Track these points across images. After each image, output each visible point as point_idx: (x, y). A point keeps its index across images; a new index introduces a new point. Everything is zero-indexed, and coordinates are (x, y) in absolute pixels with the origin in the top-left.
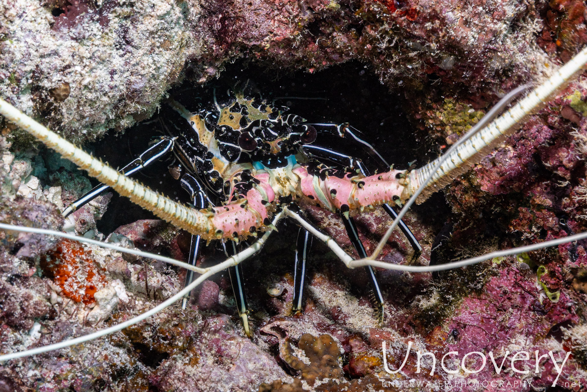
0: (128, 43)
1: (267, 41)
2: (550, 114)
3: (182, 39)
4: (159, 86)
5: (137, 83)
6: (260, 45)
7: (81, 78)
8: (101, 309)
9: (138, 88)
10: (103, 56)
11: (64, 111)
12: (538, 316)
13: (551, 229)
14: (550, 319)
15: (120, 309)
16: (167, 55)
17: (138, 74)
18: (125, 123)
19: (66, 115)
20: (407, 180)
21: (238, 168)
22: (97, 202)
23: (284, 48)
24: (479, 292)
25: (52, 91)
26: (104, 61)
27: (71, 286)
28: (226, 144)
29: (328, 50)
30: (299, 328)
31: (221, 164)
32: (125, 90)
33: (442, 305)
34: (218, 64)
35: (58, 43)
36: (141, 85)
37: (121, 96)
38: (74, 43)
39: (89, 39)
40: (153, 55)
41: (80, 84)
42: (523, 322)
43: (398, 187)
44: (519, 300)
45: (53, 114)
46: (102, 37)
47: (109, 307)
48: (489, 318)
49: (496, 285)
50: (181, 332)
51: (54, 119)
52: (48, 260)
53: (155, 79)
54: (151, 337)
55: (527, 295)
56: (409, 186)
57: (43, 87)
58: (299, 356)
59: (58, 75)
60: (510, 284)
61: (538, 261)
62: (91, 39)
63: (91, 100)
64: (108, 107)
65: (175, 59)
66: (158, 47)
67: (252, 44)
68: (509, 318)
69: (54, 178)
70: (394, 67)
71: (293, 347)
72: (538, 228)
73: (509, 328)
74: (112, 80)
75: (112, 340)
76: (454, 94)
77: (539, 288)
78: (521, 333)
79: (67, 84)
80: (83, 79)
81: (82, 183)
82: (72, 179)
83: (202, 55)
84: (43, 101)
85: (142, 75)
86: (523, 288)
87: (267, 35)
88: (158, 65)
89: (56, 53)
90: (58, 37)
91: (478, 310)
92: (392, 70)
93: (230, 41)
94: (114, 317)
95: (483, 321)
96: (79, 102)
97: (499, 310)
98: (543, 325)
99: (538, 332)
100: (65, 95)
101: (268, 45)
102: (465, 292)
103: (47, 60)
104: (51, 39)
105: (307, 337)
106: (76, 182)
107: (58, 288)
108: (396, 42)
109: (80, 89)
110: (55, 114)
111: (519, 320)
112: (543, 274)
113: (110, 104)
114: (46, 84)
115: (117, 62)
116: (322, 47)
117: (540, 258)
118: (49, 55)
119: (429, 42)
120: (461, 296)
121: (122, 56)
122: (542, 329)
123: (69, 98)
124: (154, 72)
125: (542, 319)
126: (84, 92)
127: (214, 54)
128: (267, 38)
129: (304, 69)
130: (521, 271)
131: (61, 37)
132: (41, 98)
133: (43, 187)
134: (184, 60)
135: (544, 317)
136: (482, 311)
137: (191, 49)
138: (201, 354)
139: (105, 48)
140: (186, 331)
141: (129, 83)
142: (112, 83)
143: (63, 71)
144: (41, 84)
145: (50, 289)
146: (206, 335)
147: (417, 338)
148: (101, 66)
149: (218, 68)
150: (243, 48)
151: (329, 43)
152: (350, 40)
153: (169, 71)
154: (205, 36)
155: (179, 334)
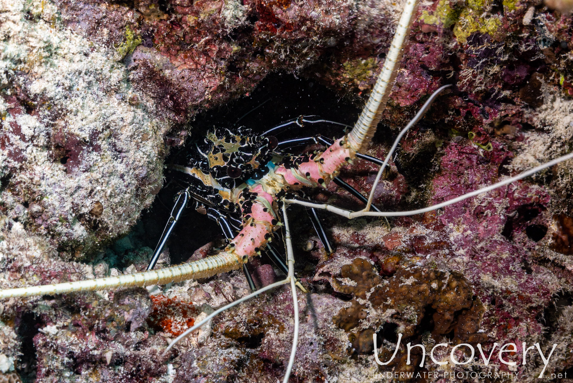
0: (120, 152)
1: (208, 94)
2: (415, 35)
3: (153, 127)
4: (156, 165)
5: (141, 173)
6: (205, 99)
7: (104, 193)
8: (204, 331)
9: (144, 176)
10: (110, 171)
11: (106, 220)
12: (486, 166)
13: (461, 107)
14: (494, 163)
15: (216, 322)
16: (150, 143)
17: (138, 167)
18: (149, 201)
19: (109, 222)
20: (348, 143)
21: (238, 191)
22: (162, 258)
23: (221, 92)
24: (439, 171)
25: (91, 213)
26: (112, 173)
27: (177, 328)
28: (222, 178)
29: (250, 76)
30: (336, 265)
31: (226, 193)
32: (136, 182)
33: (420, 194)
34: (185, 127)
35: (77, 180)
36: (145, 172)
37: (136, 187)
38: (87, 174)
39: (94, 165)
40: (141, 149)
41: (106, 197)
42: (478, 175)
43: (345, 151)
44: (467, 162)
45: (100, 226)
46: (102, 159)
47: (208, 327)
48: (455, 185)
49: (447, 161)
50: (262, 315)
51: (103, 228)
52: (152, 320)
53: (151, 163)
54: (246, 329)
55: (470, 156)
56: (351, 147)
57: (84, 213)
58: (347, 283)
59: (89, 200)
60: (456, 155)
61: (465, 131)
62: (96, 165)
63: (119, 202)
64: (132, 200)
65: (156, 143)
66: (141, 142)
67: (199, 101)
68: (468, 178)
69: (125, 261)
70: (299, 64)
71: (340, 279)
72: (452, 111)
73: (472, 184)
74: (124, 182)
75: (222, 347)
76: (347, 58)
77: (476, 147)
78: (481, 183)
79: (97, 202)
80: (106, 193)
81: (145, 253)
82: (137, 254)
83: (172, 128)
84: (89, 221)
85: (141, 166)
86: (466, 153)
87: (205, 91)
88: (148, 154)
89: (79, 187)
90: (74, 176)
91: (445, 183)
92: (298, 67)
93: (184, 108)
94: (215, 330)
95: (452, 189)
96: (112, 208)
97: (458, 176)
98: (492, 169)
99: (491, 176)
100: (100, 210)
101: (210, 96)
102: (430, 177)
103: (76, 195)
104: (71, 180)
105: (345, 268)
106: (141, 255)
107: (170, 335)
108: (290, 49)
109: (108, 200)
110: (102, 224)
111: (475, 175)
112: (473, 137)
113: (132, 197)
114: (85, 210)
115: (121, 168)
116: (245, 76)
117: (465, 128)
118: (76, 191)
119: (310, 37)
120: (429, 181)
121: (122, 162)
122: (493, 172)
123: (104, 210)
124: (147, 160)
125: (489, 166)
126: (111, 200)
127: (179, 122)
128: (207, 92)
129: (242, 96)
130: (458, 143)
131: (76, 175)
132: (86, 221)
133: (122, 271)
134: (162, 139)
135: (490, 164)
136: (448, 183)
137: (162, 129)
138: (283, 321)
139: (108, 165)
140: (265, 312)
141: (137, 176)
142: (125, 183)
143: (90, 195)
144: (81, 213)
145: (164, 338)
146: (279, 307)
147: (416, 225)
148: (112, 177)
149: (187, 129)
150: (196, 107)
151: (248, 72)
152: (260, 63)
153: (157, 152)
154: (166, 115)
155: (262, 316)
